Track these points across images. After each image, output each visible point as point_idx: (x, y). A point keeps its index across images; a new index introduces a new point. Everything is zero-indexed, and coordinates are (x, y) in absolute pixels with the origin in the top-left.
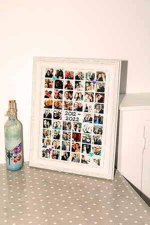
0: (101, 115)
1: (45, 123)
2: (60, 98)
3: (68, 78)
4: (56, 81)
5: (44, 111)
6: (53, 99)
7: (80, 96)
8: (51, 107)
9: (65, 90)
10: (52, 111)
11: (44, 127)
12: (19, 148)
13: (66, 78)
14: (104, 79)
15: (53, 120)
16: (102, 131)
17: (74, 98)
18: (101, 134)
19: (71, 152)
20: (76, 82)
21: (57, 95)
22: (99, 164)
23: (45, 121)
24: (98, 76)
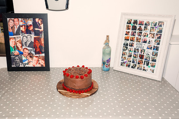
0: (158, 46)
1: (124, 48)
2: (134, 35)
3: (140, 25)
4: (133, 26)
5: (124, 41)
6: (130, 36)
7: (146, 35)
8: (128, 40)
9: (137, 31)
10: (129, 42)
11: (123, 50)
13: (139, 25)
14: (162, 26)
15: (129, 47)
16: (157, 55)
17: (142, 35)
18: (157, 56)
19: (137, 64)
20: (145, 27)
21: (132, 34)
22: (153, 72)
23: (124, 47)
24: (159, 24)
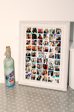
1: (27, 59)
2: (35, 45)
5: (26, 52)
12: (12, 74)
20: (44, 35)
23: (27, 58)
24: (57, 31)
